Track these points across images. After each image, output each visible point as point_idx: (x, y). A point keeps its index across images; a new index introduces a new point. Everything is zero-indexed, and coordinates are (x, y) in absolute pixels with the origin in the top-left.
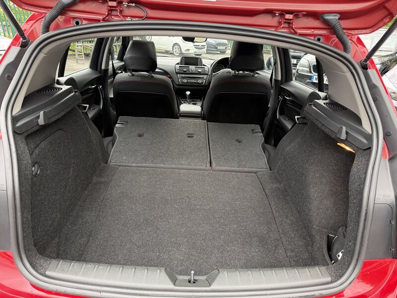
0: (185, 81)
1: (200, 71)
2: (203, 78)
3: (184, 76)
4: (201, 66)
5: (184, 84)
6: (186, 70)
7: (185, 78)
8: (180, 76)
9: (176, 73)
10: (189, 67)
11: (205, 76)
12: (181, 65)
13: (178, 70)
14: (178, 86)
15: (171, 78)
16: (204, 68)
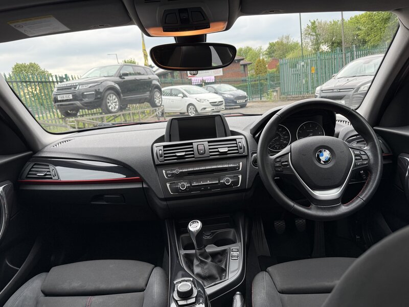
0: (183, 185)
1: (226, 150)
2: (234, 169)
3: (177, 171)
4: (226, 136)
5: (181, 195)
6: (183, 154)
7: (181, 176)
8: (167, 174)
9: (157, 166)
10: (191, 144)
11: (241, 163)
12: (170, 141)
13: (161, 156)
14: (165, 203)
15: (141, 181)
16: (235, 140)
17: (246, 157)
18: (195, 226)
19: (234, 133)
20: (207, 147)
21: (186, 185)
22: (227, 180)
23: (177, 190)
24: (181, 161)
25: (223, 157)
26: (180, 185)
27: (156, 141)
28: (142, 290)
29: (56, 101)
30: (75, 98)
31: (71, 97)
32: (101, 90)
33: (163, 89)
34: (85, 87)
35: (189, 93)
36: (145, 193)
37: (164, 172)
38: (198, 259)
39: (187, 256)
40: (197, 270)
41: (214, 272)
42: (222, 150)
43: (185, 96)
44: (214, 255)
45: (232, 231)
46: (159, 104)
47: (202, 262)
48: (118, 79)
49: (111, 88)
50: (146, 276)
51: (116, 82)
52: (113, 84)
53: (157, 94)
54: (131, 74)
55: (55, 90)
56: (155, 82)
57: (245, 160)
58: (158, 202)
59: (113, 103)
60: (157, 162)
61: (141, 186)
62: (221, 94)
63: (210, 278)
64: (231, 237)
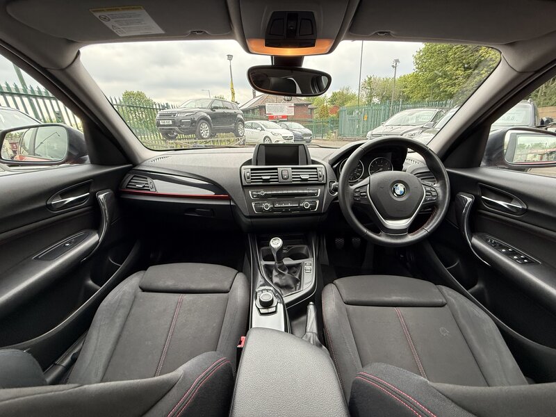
0: (267, 206)
1: (307, 177)
2: (313, 194)
3: (262, 192)
4: (307, 164)
5: (264, 215)
6: (269, 177)
7: (266, 197)
8: (253, 195)
9: (244, 187)
10: (276, 169)
11: (319, 190)
12: (257, 165)
13: (248, 178)
14: (249, 220)
15: (229, 199)
16: (316, 168)
17: (324, 184)
18: (276, 243)
19: (314, 162)
20: (290, 173)
21: (270, 206)
22: (306, 204)
23: (261, 210)
24: (266, 184)
25: (304, 183)
26: (264, 206)
27: (244, 164)
28: (227, 292)
29: (158, 125)
30: (174, 123)
31: (171, 122)
32: (196, 119)
33: (245, 122)
34: (183, 115)
35: (266, 127)
36: (232, 211)
37: (250, 192)
38: (277, 271)
39: (266, 267)
40: (276, 280)
41: (291, 282)
42: (303, 177)
43: (262, 130)
44: (290, 267)
45: (306, 247)
46: (241, 135)
47: (280, 273)
48: (209, 111)
49: (204, 119)
50: (231, 280)
51: (208, 113)
52: (206, 115)
53: (241, 126)
54: (220, 108)
55: (158, 115)
56: (240, 116)
57: (323, 187)
58: (244, 219)
59: (205, 130)
60: (245, 183)
61: (229, 204)
62: (292, 131)
63: (287, 287)
64: (304, 252)
